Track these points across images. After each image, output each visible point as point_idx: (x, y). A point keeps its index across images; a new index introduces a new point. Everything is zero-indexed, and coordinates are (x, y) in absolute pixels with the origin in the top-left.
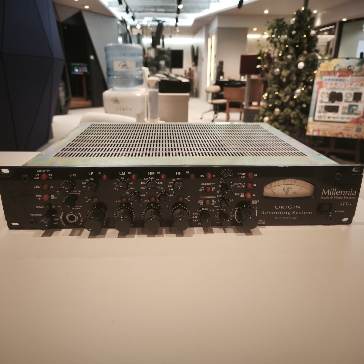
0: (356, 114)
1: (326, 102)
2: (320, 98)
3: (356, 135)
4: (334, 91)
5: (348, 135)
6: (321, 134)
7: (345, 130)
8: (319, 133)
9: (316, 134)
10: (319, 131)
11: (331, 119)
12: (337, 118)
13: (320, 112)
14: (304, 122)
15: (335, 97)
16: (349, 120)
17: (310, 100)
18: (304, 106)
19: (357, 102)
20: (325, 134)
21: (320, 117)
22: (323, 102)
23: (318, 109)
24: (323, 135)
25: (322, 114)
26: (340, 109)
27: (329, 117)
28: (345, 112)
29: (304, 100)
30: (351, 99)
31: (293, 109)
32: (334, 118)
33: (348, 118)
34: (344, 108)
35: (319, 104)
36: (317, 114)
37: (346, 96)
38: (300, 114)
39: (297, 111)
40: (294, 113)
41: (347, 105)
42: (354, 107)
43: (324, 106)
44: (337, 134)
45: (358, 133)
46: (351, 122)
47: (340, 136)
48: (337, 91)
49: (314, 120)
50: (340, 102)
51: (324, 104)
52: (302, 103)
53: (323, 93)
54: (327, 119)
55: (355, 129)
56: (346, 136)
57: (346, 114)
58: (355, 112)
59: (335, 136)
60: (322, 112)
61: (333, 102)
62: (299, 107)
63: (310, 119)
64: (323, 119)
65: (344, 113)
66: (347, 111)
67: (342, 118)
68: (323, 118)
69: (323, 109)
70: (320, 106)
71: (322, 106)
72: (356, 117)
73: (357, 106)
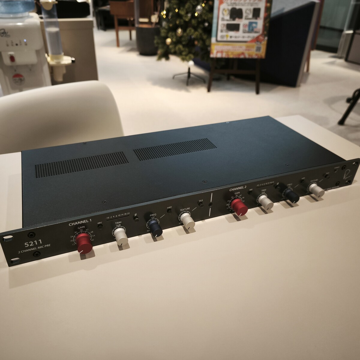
0: (256, 32)
1: (227, 20)
2: (221, 16)
3: (256, 55)
4: (234, 6)
5: (249, 55)
6: (224, 55)
7: (246, 50)
8: (222, 55)
9: (219, 55)
10: (222, 52)
11: (233, 39)
12: (239, 37)
13: (222, 31)
14: (207, 43)
15: (236, 13)
16: (249, 39)
17: (212, 18)
18: (206, 24)
19: (256, 19)
20: (228, 55)
21: (222, 37)
22: (224, 20)
23: (220, 28)
24: (227, 57)
25: (224, 34)
26: (241, 28)
27: (231, 37)
28: (246, 31)
29: (206, 18)
30: (251, 16)
31: (196, 29)
32: (236, 37)
33: (249, 37)
34: (245, 26)
35: (220, 22)
36: (219, 34)
37: (246, 12)
38: (203, 34)
39: (200, 31)
40: (197, 33)
41: (247, 22)
42: (254, 25)
43: (225, 25)
44: (239, 55)
45: (258, 53)
46: (252, 41)
47: (242, 57)
48: (238, 7)
49: (217, 41)
50: (240, 20)
51: (226, 23)
52: (204, 21)
53: (224, 9)
54: (229, 39)
55: (255, 49)
56: (247, 56)
57: (247, 32)
58: (255, 30)
59: (237, 57)
60: (224, 31)
61: (234, 19)
62: (201, 26)
63: (213, 40)
64: (225, 39)
65: (244, 32)
66: (247, 29)
67: (243, 37)
68: (225, 37)
69: (225, 28)
70: (222, 24)
71: (224, 25)
72: (256, 35)
73: (256, 23)
